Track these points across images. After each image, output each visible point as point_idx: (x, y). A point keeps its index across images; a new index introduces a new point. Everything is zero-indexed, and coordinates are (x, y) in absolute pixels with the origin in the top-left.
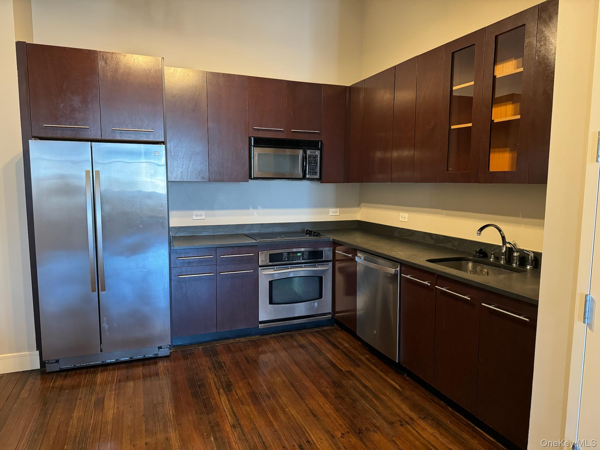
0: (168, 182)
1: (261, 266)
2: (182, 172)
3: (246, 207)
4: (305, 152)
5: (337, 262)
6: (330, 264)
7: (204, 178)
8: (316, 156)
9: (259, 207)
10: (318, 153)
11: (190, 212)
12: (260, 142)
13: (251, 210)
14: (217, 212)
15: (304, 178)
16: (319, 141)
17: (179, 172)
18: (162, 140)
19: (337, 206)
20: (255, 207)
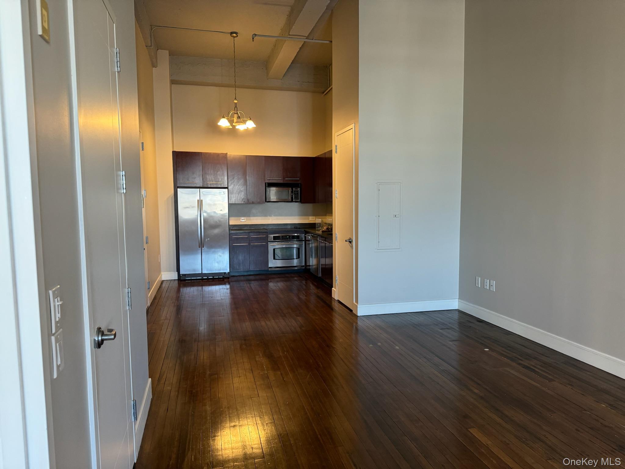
0: (229, 204)
1: (269, 242)
2: (235, 200)
3: (266, 216)
4: (292, 189)
5: (307, 241)
6: (304, 242)
7: (244, 202)
8: (298, 191)
9: (272, 216)
10: (299, 189)
11: (239, 218)
12: (270, 185)
13: (269, 217)
14: (252, 218)
15: (292, 201)
16: (299, 183)
17: (234, 199)
18: (227, 186)
19: (313, 215)
20: (270, 216)
